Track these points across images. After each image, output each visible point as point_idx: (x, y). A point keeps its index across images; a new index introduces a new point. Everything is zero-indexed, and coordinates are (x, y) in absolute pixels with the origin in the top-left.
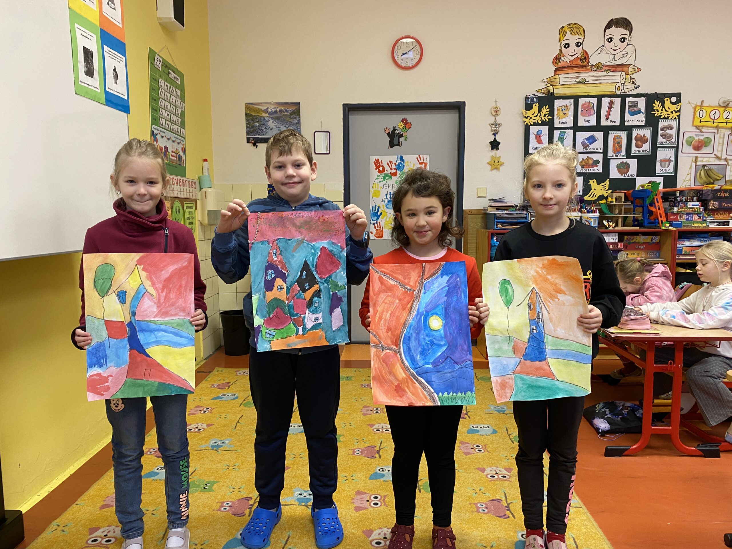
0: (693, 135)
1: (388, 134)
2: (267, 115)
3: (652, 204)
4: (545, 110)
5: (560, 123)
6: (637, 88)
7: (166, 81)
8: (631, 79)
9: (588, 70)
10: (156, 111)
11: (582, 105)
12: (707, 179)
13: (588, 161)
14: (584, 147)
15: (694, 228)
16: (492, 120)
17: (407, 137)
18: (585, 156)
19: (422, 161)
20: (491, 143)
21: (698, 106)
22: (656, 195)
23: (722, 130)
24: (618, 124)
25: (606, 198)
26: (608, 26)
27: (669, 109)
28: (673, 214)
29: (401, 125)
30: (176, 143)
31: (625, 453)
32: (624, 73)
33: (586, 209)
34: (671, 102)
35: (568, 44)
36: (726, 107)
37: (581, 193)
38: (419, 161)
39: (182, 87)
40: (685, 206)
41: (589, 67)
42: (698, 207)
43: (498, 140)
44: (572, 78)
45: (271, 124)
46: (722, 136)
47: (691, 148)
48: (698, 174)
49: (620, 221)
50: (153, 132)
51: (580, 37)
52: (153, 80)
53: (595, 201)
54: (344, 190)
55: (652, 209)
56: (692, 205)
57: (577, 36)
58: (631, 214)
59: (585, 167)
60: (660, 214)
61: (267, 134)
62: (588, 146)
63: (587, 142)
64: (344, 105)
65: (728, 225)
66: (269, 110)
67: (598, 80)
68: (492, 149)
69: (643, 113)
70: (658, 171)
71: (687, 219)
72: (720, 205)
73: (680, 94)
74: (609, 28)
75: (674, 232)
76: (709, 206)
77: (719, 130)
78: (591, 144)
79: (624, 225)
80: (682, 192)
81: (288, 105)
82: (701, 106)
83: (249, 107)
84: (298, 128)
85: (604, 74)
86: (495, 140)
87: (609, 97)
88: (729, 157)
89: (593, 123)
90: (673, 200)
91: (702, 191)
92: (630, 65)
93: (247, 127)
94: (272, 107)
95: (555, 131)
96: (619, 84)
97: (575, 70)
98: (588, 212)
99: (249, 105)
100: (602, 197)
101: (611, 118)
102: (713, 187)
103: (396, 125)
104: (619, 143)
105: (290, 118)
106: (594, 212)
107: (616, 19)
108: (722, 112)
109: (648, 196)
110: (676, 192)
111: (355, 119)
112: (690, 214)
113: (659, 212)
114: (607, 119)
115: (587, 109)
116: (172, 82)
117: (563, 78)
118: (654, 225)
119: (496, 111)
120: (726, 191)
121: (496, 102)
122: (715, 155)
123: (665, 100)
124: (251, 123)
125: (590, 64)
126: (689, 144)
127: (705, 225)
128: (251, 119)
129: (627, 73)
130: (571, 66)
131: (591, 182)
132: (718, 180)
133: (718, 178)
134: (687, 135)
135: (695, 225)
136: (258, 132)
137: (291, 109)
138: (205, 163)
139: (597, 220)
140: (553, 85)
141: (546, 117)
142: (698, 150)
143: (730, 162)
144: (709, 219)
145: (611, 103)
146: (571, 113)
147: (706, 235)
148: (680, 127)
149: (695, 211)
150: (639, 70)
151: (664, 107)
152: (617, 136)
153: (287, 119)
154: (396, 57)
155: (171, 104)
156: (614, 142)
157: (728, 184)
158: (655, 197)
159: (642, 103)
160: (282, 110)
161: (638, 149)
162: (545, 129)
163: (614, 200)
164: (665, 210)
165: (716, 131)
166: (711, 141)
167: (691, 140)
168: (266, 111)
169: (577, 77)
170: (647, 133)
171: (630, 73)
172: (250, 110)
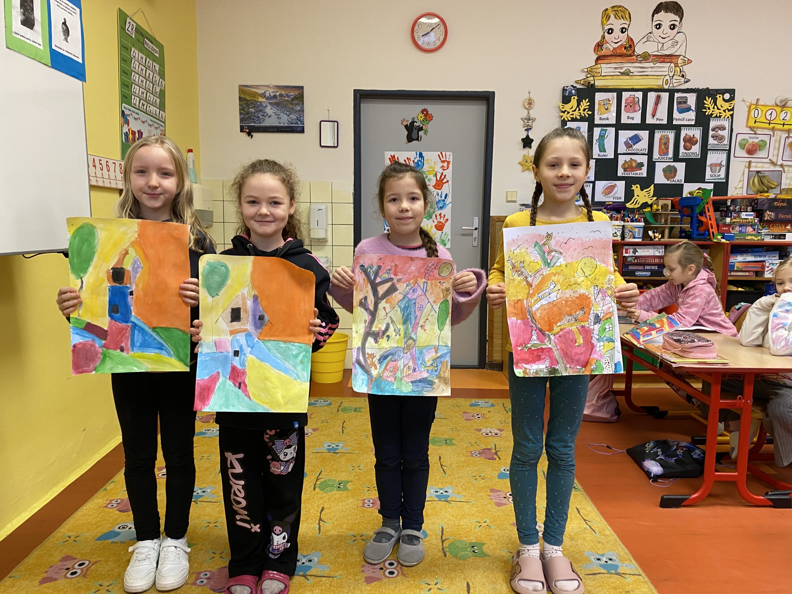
0: (747, 137)
1: (406, 126)
2: (264, 100)
3: (702, 213)
4: (585, 104)
5: (600, 119)
6: (687, 82)
7: (141, 51)
8: (680, 72)
9: (633, 59)
10: (128, 86)
11: (626, 100)
12: (761, 186)
13: (632, 164)
14: (628, 148)
15: (747, 241)
16: (524, 114)
17: (428, 130)
18: (628, 158)
19: (444, 159)
20: (523, 140)
21: (754, 104)
22: (707, 204)
23: (778, 132)
24: (665, 122)
25: (651, 206)
26: (657, 10)
27: (722, 107)
28: (725, 225)
29: (421, 117)
30: (153, 128)
31: (683, 504)
32: (672, 65)
33: (629, 217)
34: (724, 99)
35: (612, 29)
36: (784, 106)
37: (623, 200)
38: (440, 159)
39: (161, 61)
40: (739, 216)
41: (634, 57)
42: (752, 217)
43: (531, 137)
44: (616, 68)
45: (269, 110)
46: (778, 139)
47: (744, 151)
48: (751, 182)
49: (667, 232)
50: (123, 112)
51: (626, 22)
52: (124, 48)
53: (639, 209)
54: (355, 190)
55: (703, 219)
56: (746, 215)
57: (622, 21)
58: (678, 224)
59: (628, 170)
60: (711, 224)
61: (265, 122)
62: (631, 146)
63: (630, 142)
64: (354, 90)
65: (785, 239)
66: (267, 94)
67: (644, 72)
68: (524, 147)
69: (693, 110)
70: (708, 177)
71: (740, 231)
72: (776, 216)
73: (734, 90)
74: (657, 13)
75: (726, 245)
76: (765, 216)
77: (776, 132)
78: (634, 144)
79: (670, 237)
80: (733, 201)
81: (289, 89)
82: (757, 104)
83: (243, 89)
84: (301, 117)
85: (651, 65)
86: (528, 136)
87: (656, 92)
88: (785, 163)
89: (637, 120)
90: (725, 209)
91: (757, 199)
92: (680, 56)
93: (241, 114)
94: (271, 90)
95: (595, 129)
96: (668, 77)
97: (618, 60)
98: (632, 221)
99: (243, 88)
100: (645, 205)
101: (658, 115)
102: (768, 196)
103: (415, 116)
104: (665, 144)
105: (292, 104)
106: (639, 221)
107: (666, 2)
108: (779, 112)
109: (698, 205)
110: (726, 200)
111: (367, 107)
112: (743, 225)
113: (710, 222)
114: (653, 116)
115: (632, 105)
116: (149, 54)
117: (606, 68)
118: (703, 237)
119: (530, 104)
120: (783, 200)
121: (529, 93)
122: (770, 160)
123: (718, 96)
124: (246, 109)
125: (635, 54)
126: (742, 146)
127: (760, 238)
128: (245, 104)
129: (676, 65)
130: (615, 55)
131: (634, 187)
132: (773, 188)
133: (773, 186)
134: (740, 137)
135: (749, 238)
136: (253, 119)
137: (292, 94)
138: (191, 153)
139: (642, 230)
140: (593, 76)
141: (585, 113)
142: (752, 154)
143: (786, 169)
144: (764, 231)
145: (658, 98)
146: (614, 108)
147: (761, 249)
148: (733, 127)
149: (749, 222)
150: (690, 61)
151: (716, 104)
152: (664, 136)
153: (288, 106)
154: (416, 38)
155: (147, 80)
156: (660, 142)
157: (783, 193)
158: (706, 206)
159: (692, 99)
160: (282, 94)
161: (687, 152)
162: (584, 126)
163: (660, 208)
164: (716, 220)
165: (771, 133)
166: (766, 145)
167: (744, 142)
168: (263, 95)
169: (621, 68)
170: (697, 133)
171: (680, 65)
172: (244, 94)
